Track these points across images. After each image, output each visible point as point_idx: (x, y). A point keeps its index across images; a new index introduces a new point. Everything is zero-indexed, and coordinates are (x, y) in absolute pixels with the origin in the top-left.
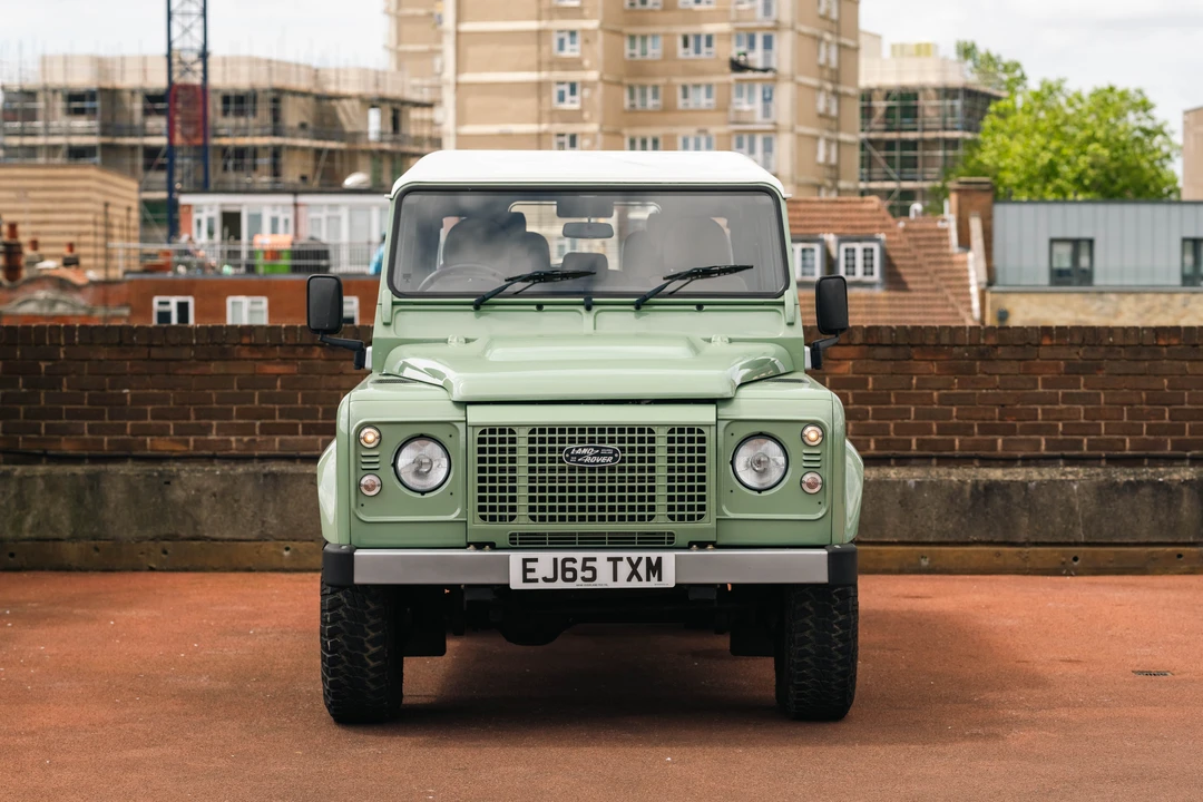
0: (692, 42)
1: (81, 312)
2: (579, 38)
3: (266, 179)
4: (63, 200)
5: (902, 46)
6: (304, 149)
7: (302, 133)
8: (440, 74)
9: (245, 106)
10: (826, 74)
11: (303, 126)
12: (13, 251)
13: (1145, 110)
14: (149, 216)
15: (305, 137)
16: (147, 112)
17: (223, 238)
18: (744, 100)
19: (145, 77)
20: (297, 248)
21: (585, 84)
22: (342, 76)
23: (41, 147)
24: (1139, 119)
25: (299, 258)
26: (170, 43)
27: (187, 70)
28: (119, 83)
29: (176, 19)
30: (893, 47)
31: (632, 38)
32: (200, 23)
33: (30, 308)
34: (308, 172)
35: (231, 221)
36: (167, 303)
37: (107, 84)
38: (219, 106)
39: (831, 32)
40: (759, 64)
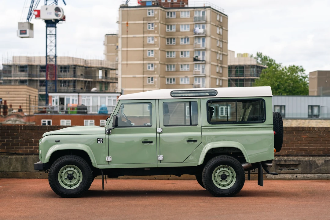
0: (183, 53)
1: (23, 123)
2: (154, 52)
3: (72, 89)
4: (18, 94)
5: (240, 54)
6: (82, 81)
7: (82, 77)
8: (118, 61)
9: (67, 70)
10: (219, 62)
11: (82, 75)
12: (5, 107)
13: (303, 71)
14: (41, 98)
15: (82, 78)
16: (41, 71)
17: (60, 105)
18: (197, 68)
19: (40, 62)
20: (79, 107)
21: (155, 64)
22: (92, 62)
23: (13, 80)
24: (301, 74)
25: (79, 110)
26: (47, 54)
27: (51, 60)
28: (33, 64)
29: (48, 47)
30: (238, 54)
31: (168, 52)
32: (55, 48)
33: (10, 122)
34: (83, 87)
35: (62, 100)
36: (45, 121)
37: (30, 64)
38: (60, 70)
39: (220, 51)
40: (201, 59)
